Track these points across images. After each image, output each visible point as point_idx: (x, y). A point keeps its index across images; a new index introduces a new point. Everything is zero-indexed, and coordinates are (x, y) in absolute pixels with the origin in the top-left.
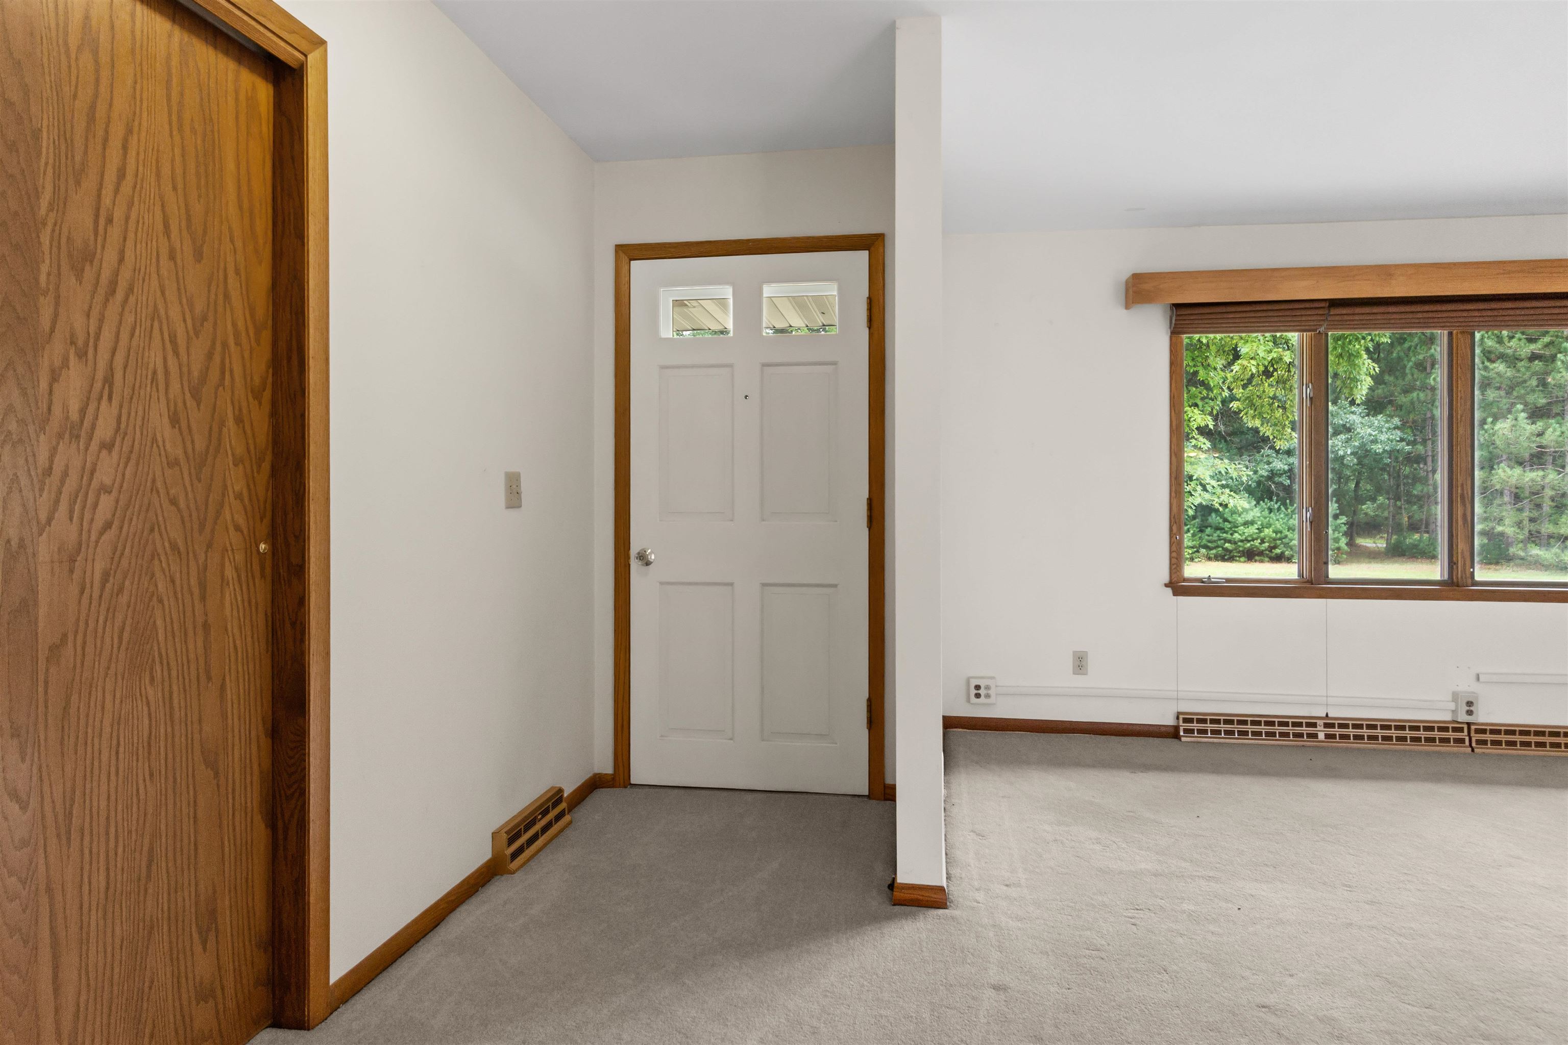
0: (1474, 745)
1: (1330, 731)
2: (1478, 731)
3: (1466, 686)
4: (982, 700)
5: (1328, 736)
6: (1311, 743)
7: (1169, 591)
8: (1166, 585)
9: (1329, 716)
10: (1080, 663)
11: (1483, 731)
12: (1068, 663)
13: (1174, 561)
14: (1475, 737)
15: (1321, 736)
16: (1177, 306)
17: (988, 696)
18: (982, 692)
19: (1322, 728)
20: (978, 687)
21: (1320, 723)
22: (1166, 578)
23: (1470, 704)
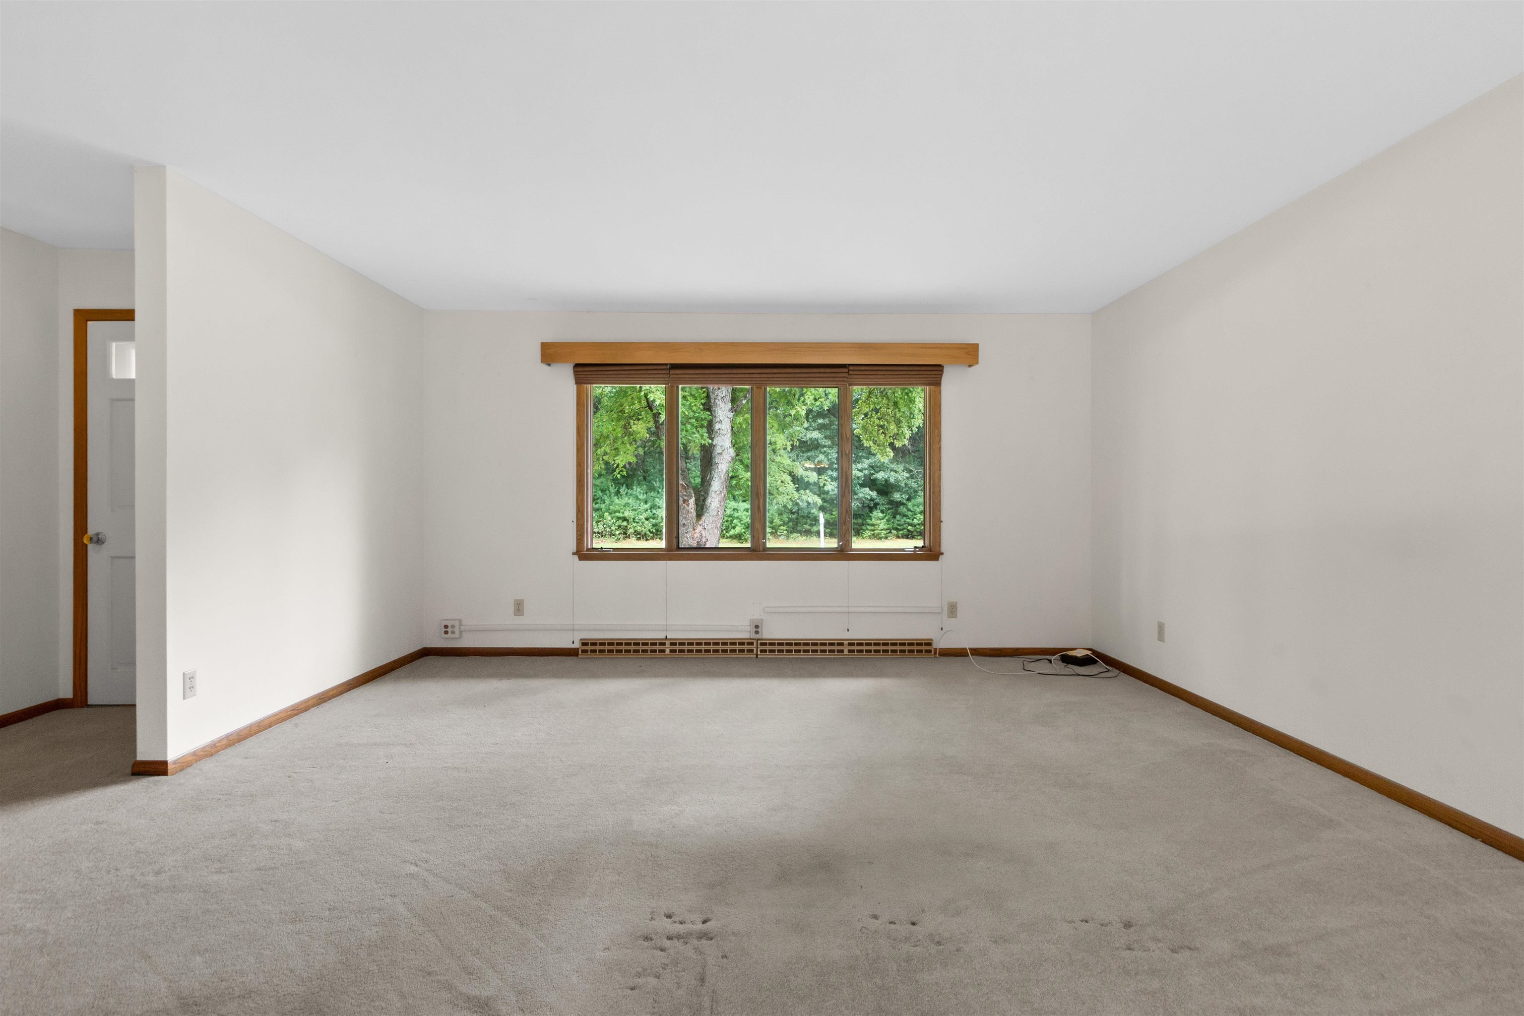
0: (759, 653)
1: (673, 647)
2: (762, 644)
3: (757, 615)
4: (449, 635)
5: (671, 651)
6: (661, 655)
7: (576, 557)
8: (574, 554)
9: (668, 637)
10: (519, 608)
11: (765, 644)
12: (511, 609)
13: (579, 537)
14: (760, 648)
15: (668, 651)
16: (577, 366)
17: (453, 632)
18: (449, 630)
19: (669, 646)
20: (446, 627)
21: (668, 642)
22: (575, 550)
23: (757, 627)
